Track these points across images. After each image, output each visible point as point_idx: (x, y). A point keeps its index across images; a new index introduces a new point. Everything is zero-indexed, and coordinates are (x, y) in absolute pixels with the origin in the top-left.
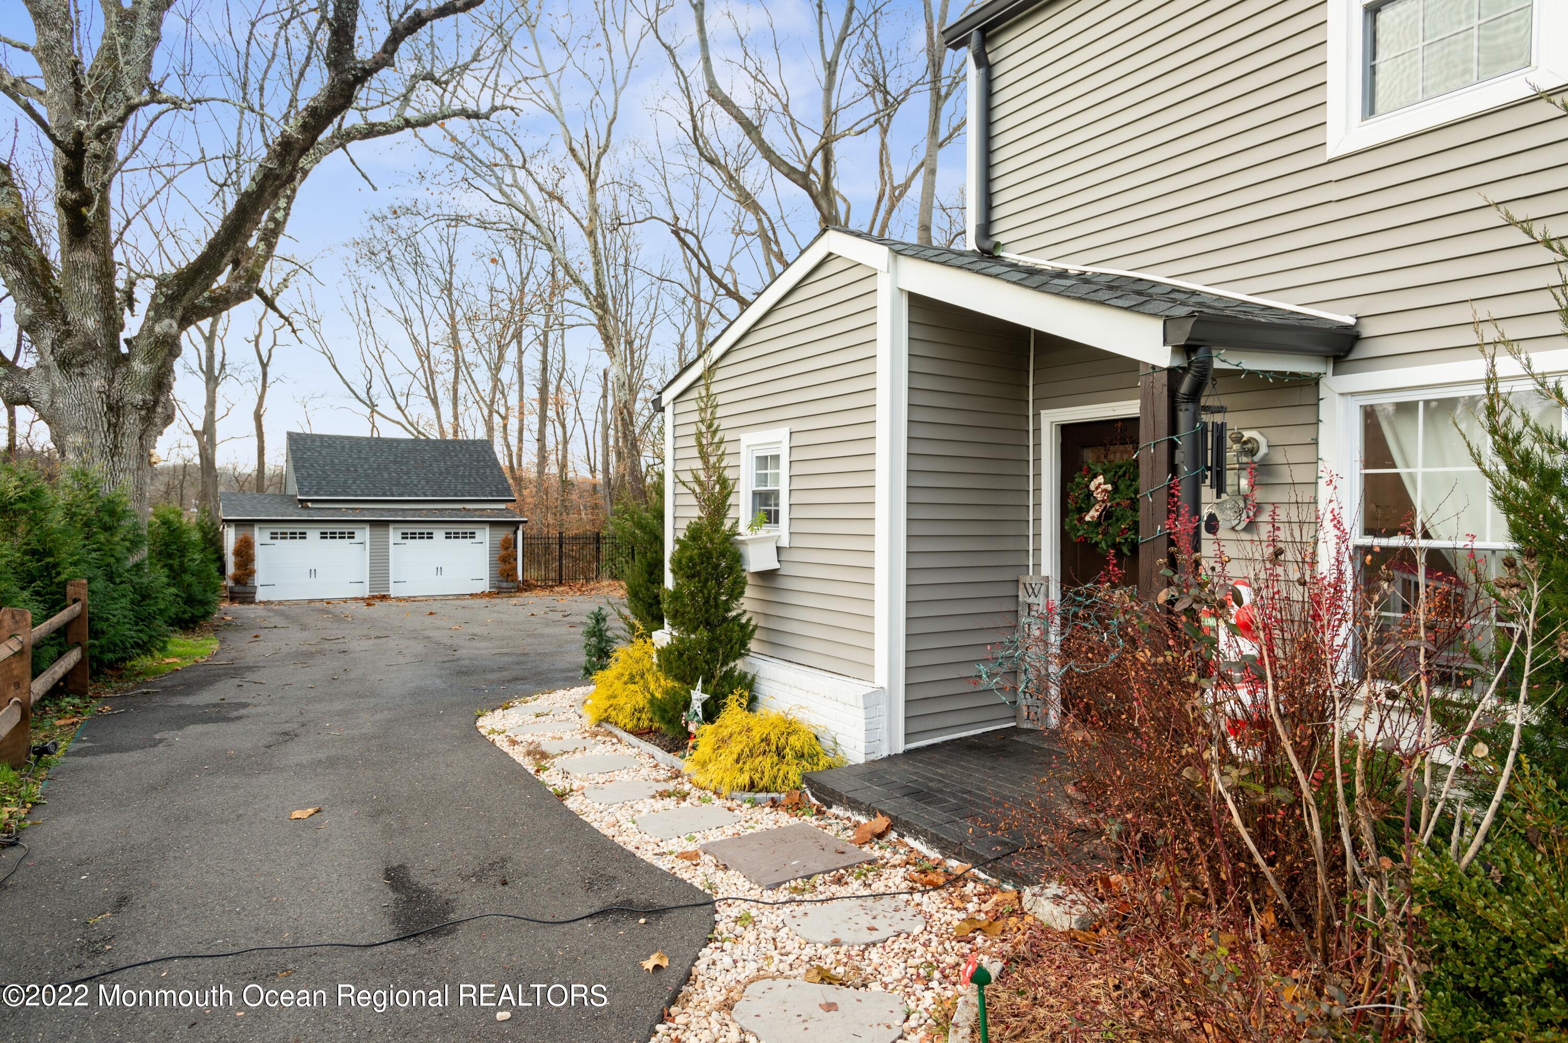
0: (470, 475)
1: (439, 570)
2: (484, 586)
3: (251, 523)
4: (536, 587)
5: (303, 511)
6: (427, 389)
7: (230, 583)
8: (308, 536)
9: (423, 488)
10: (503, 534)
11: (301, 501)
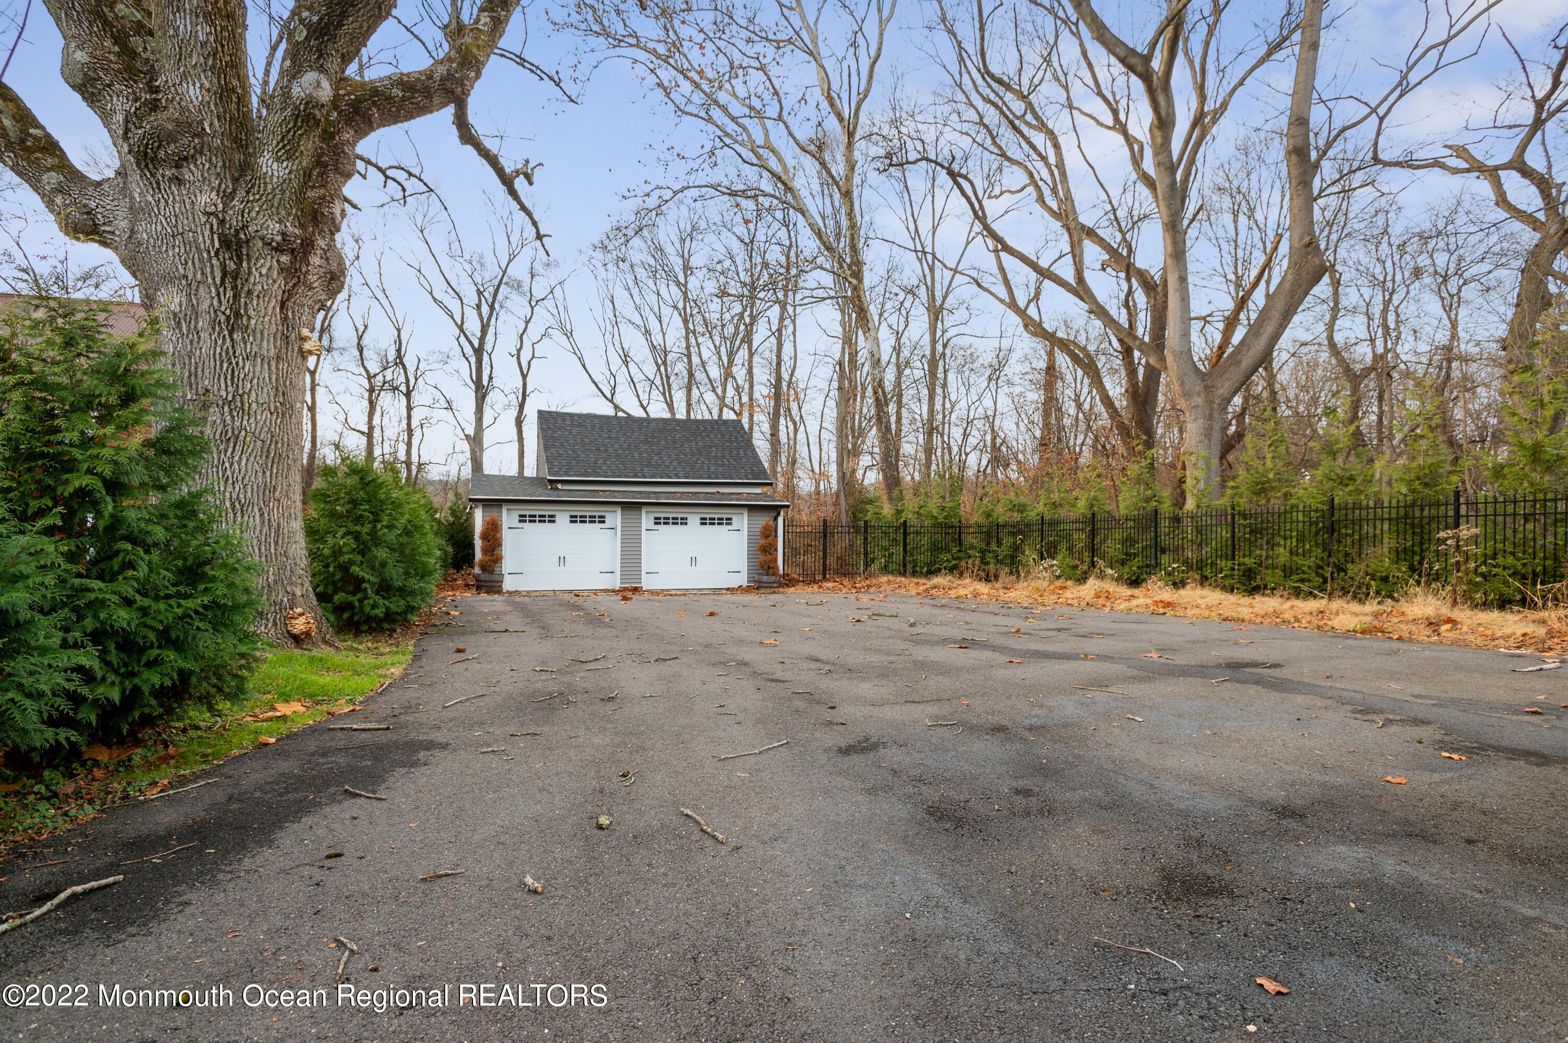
0: (723, 457)
1: (694, 561)
2: (742, 579)
3: (498, 503)
4: (799, 581)
5: (552, 492)
6: (664, 394)
7: (477, 570)
8: (557, 519)
9: (675, 469)
10: (762, 520)
11: (551, 481)
